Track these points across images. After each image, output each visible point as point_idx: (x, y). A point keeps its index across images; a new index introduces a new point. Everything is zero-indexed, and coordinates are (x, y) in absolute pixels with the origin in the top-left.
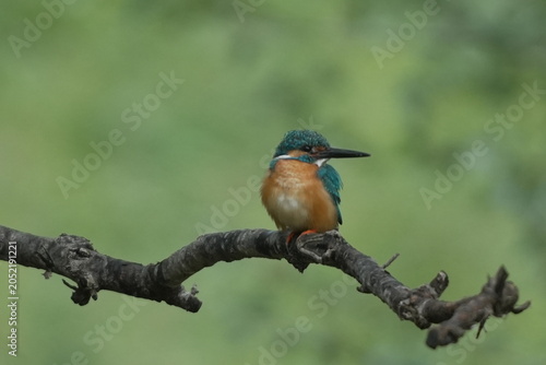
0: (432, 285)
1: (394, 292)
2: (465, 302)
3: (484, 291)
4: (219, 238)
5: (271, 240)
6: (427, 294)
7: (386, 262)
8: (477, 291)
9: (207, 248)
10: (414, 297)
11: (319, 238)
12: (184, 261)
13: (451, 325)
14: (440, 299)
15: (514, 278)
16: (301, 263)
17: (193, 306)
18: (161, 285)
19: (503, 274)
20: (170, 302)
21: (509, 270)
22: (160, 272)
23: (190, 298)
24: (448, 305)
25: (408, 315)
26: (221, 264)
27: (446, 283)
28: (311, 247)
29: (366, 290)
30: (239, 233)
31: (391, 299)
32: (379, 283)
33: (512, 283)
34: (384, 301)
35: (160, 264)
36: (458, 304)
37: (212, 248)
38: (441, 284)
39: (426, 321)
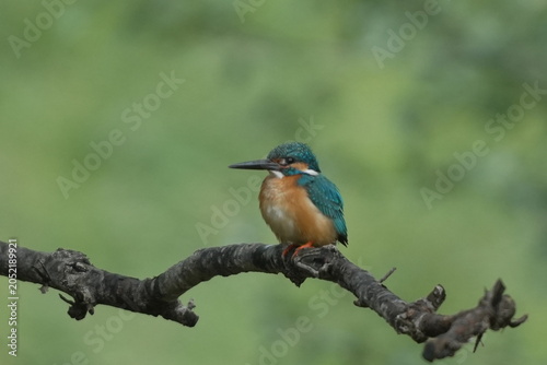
0: (429, 299)
1: (391, 306)
2: (462, 315)
3: (481, 304)
4: (216, 253)
5: (268, 255)
6: (423, 308)
7: (383, 277)
8: (474, 304)
9: (204, 263)
10: (411, 311)
11: (316, 252)
12: (181, 275)
13: (447, 338)
14: (438, 312)
15: (511, 291)
16: (298, 277)
17: (190, 320)
18: (158, 300)
19: (500, 287)
20: (167, 317)
21: (506, 283)
22: (156, 286)
23: (187, 312)
24: (445, 319)
25: (404, 329)
26: (218, 279)
27: (443, 297)
28: (308, 262)
29: (363, 304)
30: (235, 247)
31: (388, 313)
32: (375, 297)
33: (508, 296)
34: (381, 315)
35: (157, 278)
36: (455, 318)
37: (208, 262)
38: (438, 298)
39: (423, 335)
